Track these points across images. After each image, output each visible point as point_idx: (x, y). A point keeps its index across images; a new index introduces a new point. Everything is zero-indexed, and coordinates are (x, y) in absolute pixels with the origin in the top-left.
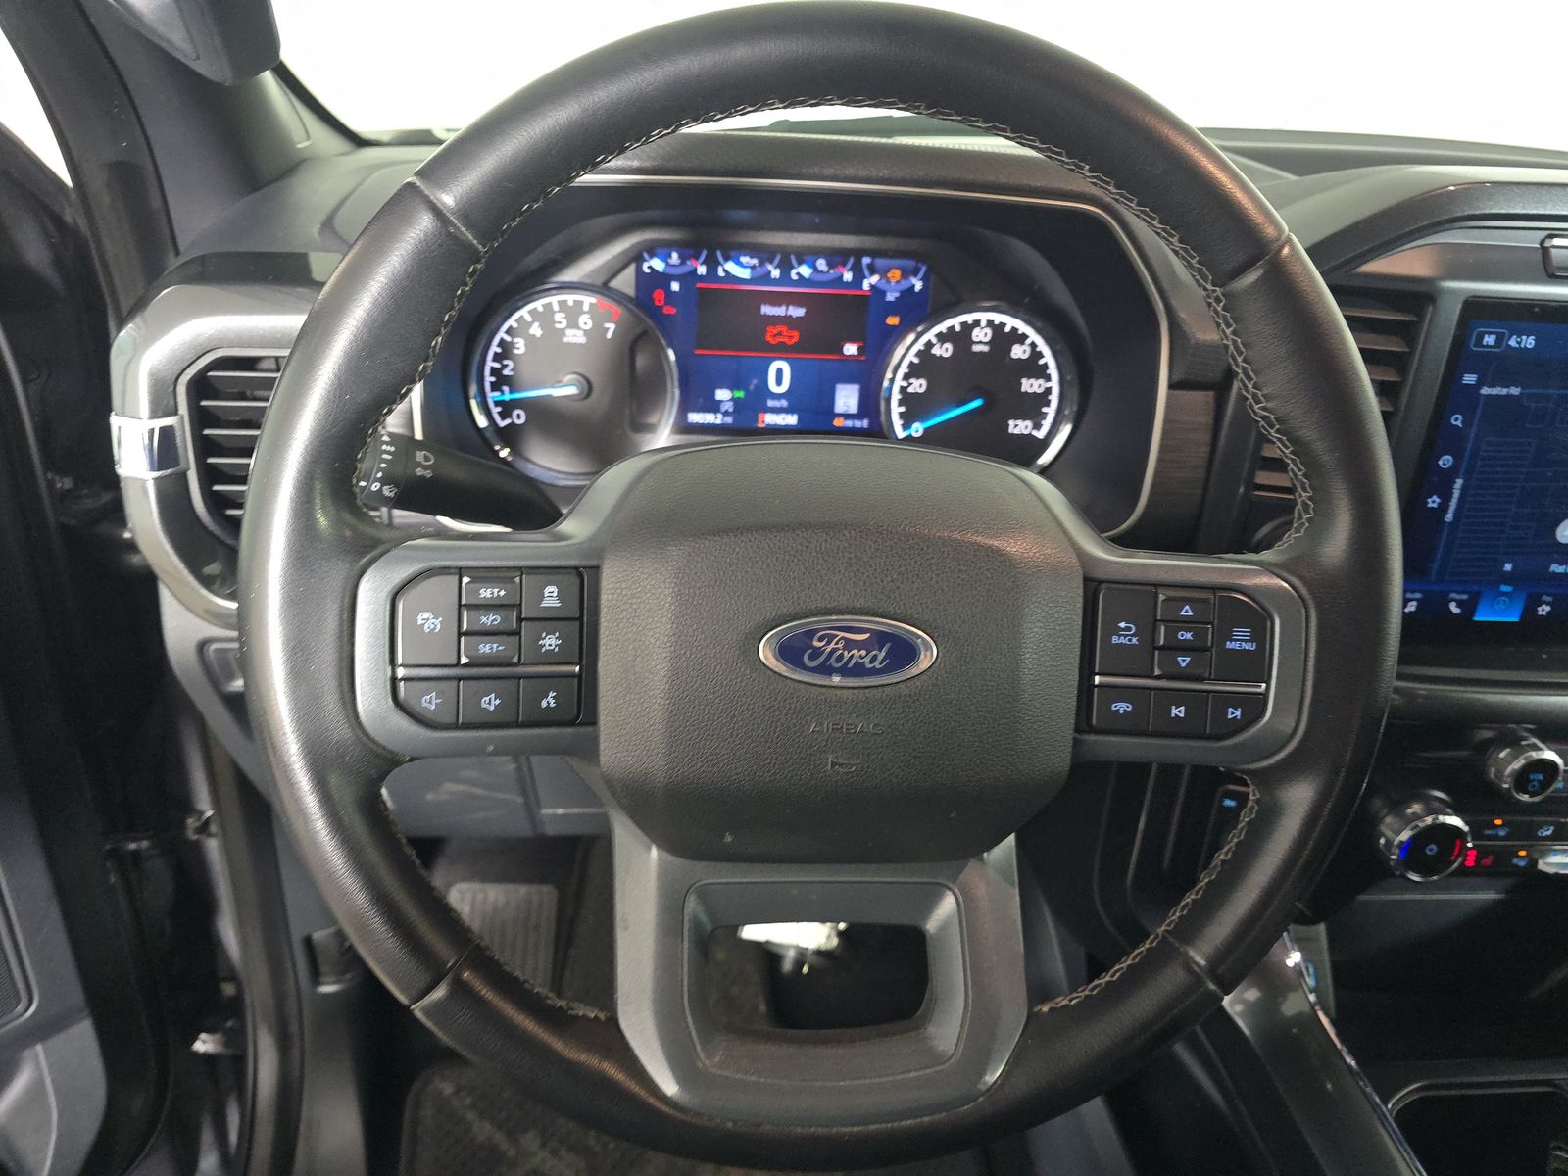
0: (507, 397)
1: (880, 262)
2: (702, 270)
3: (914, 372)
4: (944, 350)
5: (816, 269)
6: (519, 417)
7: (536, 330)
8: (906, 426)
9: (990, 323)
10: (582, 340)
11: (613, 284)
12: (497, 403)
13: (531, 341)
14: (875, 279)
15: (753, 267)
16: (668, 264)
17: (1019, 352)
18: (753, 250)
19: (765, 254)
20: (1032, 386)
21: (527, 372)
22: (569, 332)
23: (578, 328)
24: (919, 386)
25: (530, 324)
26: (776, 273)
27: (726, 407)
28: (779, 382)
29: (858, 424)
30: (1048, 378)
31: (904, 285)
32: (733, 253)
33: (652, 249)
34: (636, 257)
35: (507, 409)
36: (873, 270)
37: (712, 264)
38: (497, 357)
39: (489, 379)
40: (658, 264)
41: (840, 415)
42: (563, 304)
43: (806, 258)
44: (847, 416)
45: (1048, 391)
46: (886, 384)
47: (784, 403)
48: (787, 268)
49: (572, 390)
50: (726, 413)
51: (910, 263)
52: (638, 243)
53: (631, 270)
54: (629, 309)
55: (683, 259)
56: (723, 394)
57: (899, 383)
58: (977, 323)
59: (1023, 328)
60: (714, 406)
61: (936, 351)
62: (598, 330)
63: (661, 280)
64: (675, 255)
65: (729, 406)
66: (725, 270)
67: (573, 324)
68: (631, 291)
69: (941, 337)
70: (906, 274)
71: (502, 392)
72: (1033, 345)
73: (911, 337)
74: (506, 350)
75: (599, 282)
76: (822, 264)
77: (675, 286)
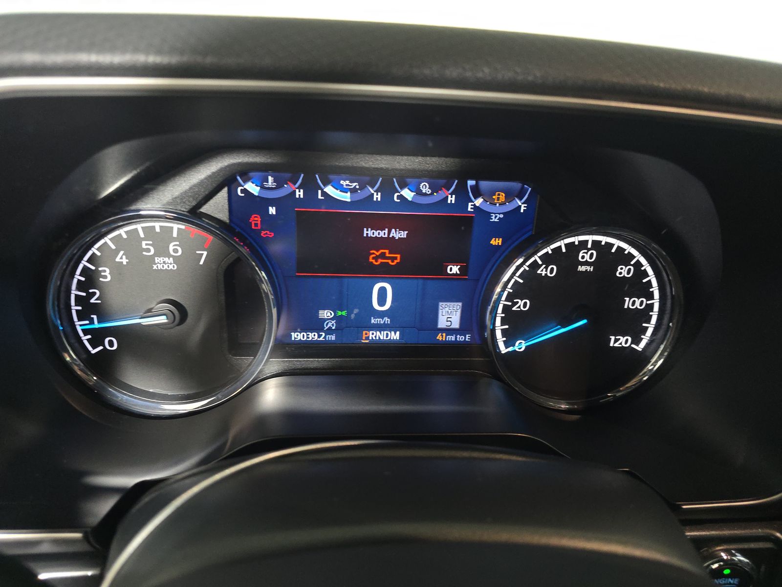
0: (96, 325)
1: (484, 185)
2: (300, 194)
3: (518, 292)
4: (547, 271)
5: (419, 192)
6: (111, 344)
7: (122, 258)
8: (507, 344)
9: (596, 244)
10: (173, 267)
11: (205, 209)
12: (86, 332)
13: (117, 269)
14: (479, 202)
15: (353, 191)
16: (262, 187)
17: (623, 271)
18: (352, 173)
19: (366, 177)
20: (634, 303)
21: (116, 299)
22: (157, 260)
23: (169, 256)
24: (522, 305)
25: (116, 252)
26: (377, 197)
27: (330, 324)
28: (382, 302)
29: (460, 338)
30: (650, 296)
31: (509, 207)
32: (331, 177)
33: (245, 172)
34: (228, 180)
35: (97, 337)
36: (477, 193)
37: (310, 187)
38: (81, 286)
39: (75, 308)
40: (253, 188)
41: (443, 330)
42: (149, 231)
43: (409, 180)
44: (449, 331)
45: (650, 307)
46: (491, 303)
47: (387, 320)
48: (388, 190)
49: (162, 319)
50: (330, 331)
51: (516, 185)
52: (230, 166)
53: (224, 193)
54: (223, 237)
55: (279, 185)
56: (325, 314)
57: (503, 302)
58: (583, 244)
59: (628, 249)
60: (317, 325)
61: (542, 271)
62: (189, 257)
63: (258, 204)
64: (270, 179)
65: (332, 325)
66: (324, 194)
67: (162, 251)
68: (224, 216)
69: (547, 259)
70: (510, 196)
71: (92, 322)
72: (638, 264)
73: (521, 260)
74: (90, 280)
75: (184, 208)
76: (425, 188)
77: (272, 210)
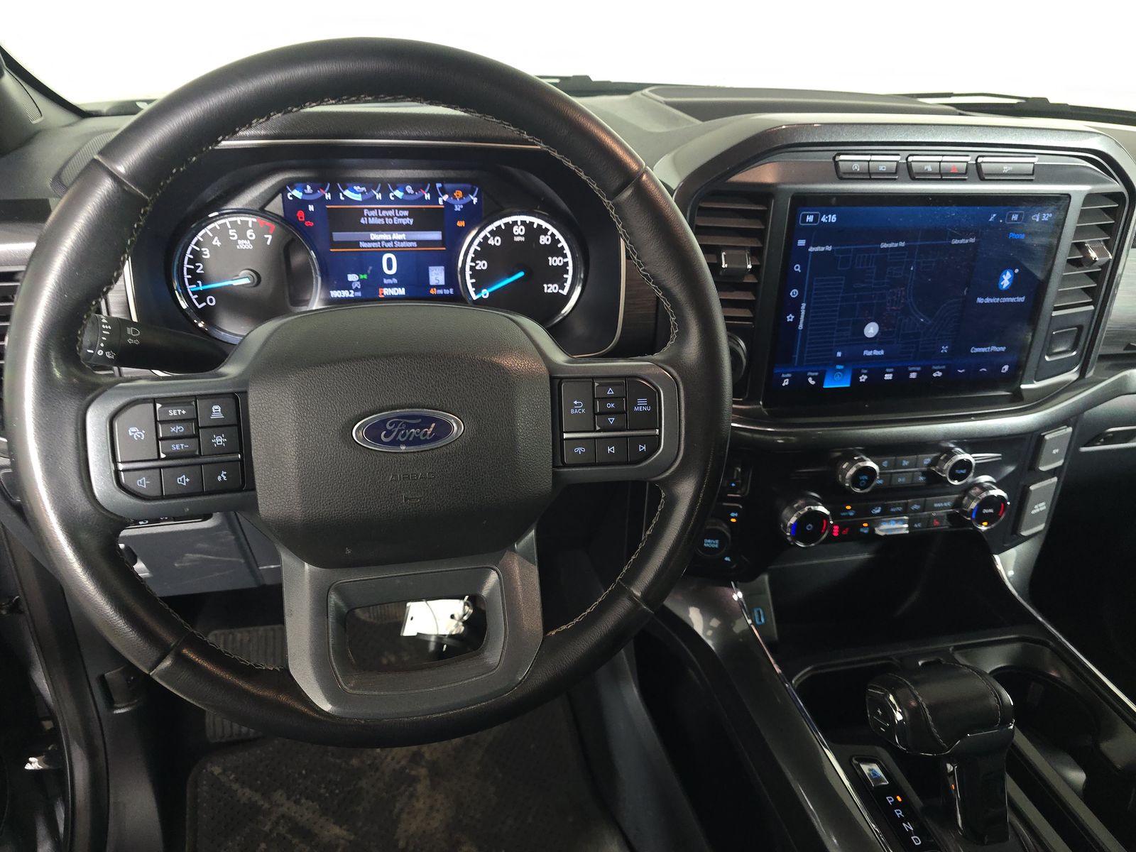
0: (201, 288)
1: (448, 186)
2: (328, 196)
3: (478, 256)
4: (495, 241)
5: (406, 193)
6: (212, 301)
7: (216, 242)
8: (477, 292)
9: (523, 223)
10: (250, 247)
11: (267, 208)
12: (194, 293)
13: (214, 249)
14: (446, 197)
15: (363, 193)
16: (304, 193)
17: (544, 240)
18: (361, 182)
19: (370, 184)
20: (554, 261)
21: (213, 270)
22: (239, 242)
23: (247, 239)
24: (482, 265)
25: (212, 239)
26: (379, 196)
27: (356, 285)
28: (390, 267)
29: (446, 292)
30: (565, 256)
31: (466, 200)
32: (348, 185)
33: (292, 184)
34: (282, 189)
35: (202, 296)
36: (444, 192)
37: (335, 192)
38: (190, 262)
39: (187, 277)
40: (297, 194)
41: (433, 286)
42: (234, 224)
43: (398, 185)
44: (438, 287)
45: (566, 264)
46: (460, 264)
47: (395, 281)
48: (385, 192)
49: (246, 281)
50: (356, 290)
51: (468, 186)
52: (282, 180)
53: (280, 197)
54: (281, 225)
55: (315, 191)
56: (352, 277)
57: (469, 263)
58: (515, 223)
59: (545, 225)
60: (348, 286)
61: (491, 242)
62: (260, 240)
63: (302, 204)
64: (308, 187)
65: (358, 285)
66: (344, 196)
67: (243, 236)
68: (281, 213)
69: (493, 233)
70: (465, 194)
71: (198, 285)
72: (553, 235)
73: (474, 233)
74: (197, 256)
75: (256, 207)
76: (409, 189)
77: (311, 208)
